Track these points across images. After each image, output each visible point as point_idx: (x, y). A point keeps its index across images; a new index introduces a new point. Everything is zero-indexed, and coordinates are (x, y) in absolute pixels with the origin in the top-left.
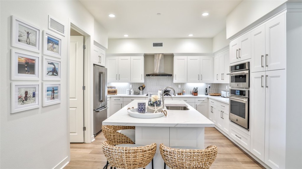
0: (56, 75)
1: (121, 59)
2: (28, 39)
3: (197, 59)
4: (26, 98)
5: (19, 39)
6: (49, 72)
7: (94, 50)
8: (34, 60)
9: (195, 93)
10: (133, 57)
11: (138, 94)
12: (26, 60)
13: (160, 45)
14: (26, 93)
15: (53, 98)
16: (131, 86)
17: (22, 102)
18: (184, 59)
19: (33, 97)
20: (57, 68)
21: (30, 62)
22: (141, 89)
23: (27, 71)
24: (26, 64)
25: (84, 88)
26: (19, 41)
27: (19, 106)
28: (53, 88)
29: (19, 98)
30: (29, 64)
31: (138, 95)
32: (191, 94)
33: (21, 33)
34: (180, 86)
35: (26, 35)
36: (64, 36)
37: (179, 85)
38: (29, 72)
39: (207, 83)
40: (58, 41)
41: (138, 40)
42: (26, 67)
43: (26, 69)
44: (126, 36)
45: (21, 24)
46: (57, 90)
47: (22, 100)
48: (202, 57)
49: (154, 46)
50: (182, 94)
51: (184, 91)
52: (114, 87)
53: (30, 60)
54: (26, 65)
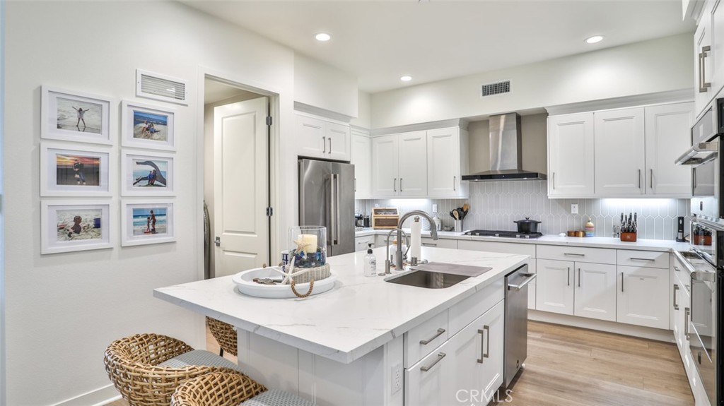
0: (161, 186)
1: (405, 140)
2: (81, 121)
3: (632, 118)
4: (77, 229)
5: (58, 125)
6: (138, 180)
7: (305, 125)
8: (98, 159)
9: (628, 232)
10: (432, 132)
11: (449, 229)
12: (76, 160)
13: (503, 88)
14: (78, 220)
15: (154, 231)
16: (435, 206)
17: (66, 235)
18: (582, 122)
19: (94, 228)
20: (165, 172)
21: (87, 164)
22: (457, 216)
23: (78, 180)
24: (76, 167)
25: (269, 212)
26: (59, 127)
27: (59, 242)
28: (152, 212)
29: (61, 228)
30: (85, 166)
31: (451, 231)
32: (615, 236)
33: (63, 113)
34: (575, 209)
35: (76, 114)
36: (187, 105)
37: (572, 206)
38: (84, 181)
39: (680, 199)
40: (166, 117)
41: (444, 84)
42: (77, 173)
43: (77, 176)
44: (406, 79)
45: (61, 97)
46: (165, 215)
47: (68, 232)
48: (651, 108)
49: (484, 94)
50: (581, 233)
51: (591, 224)
52: (394, 211)
53: (87, 160)
54: (77, 170)
